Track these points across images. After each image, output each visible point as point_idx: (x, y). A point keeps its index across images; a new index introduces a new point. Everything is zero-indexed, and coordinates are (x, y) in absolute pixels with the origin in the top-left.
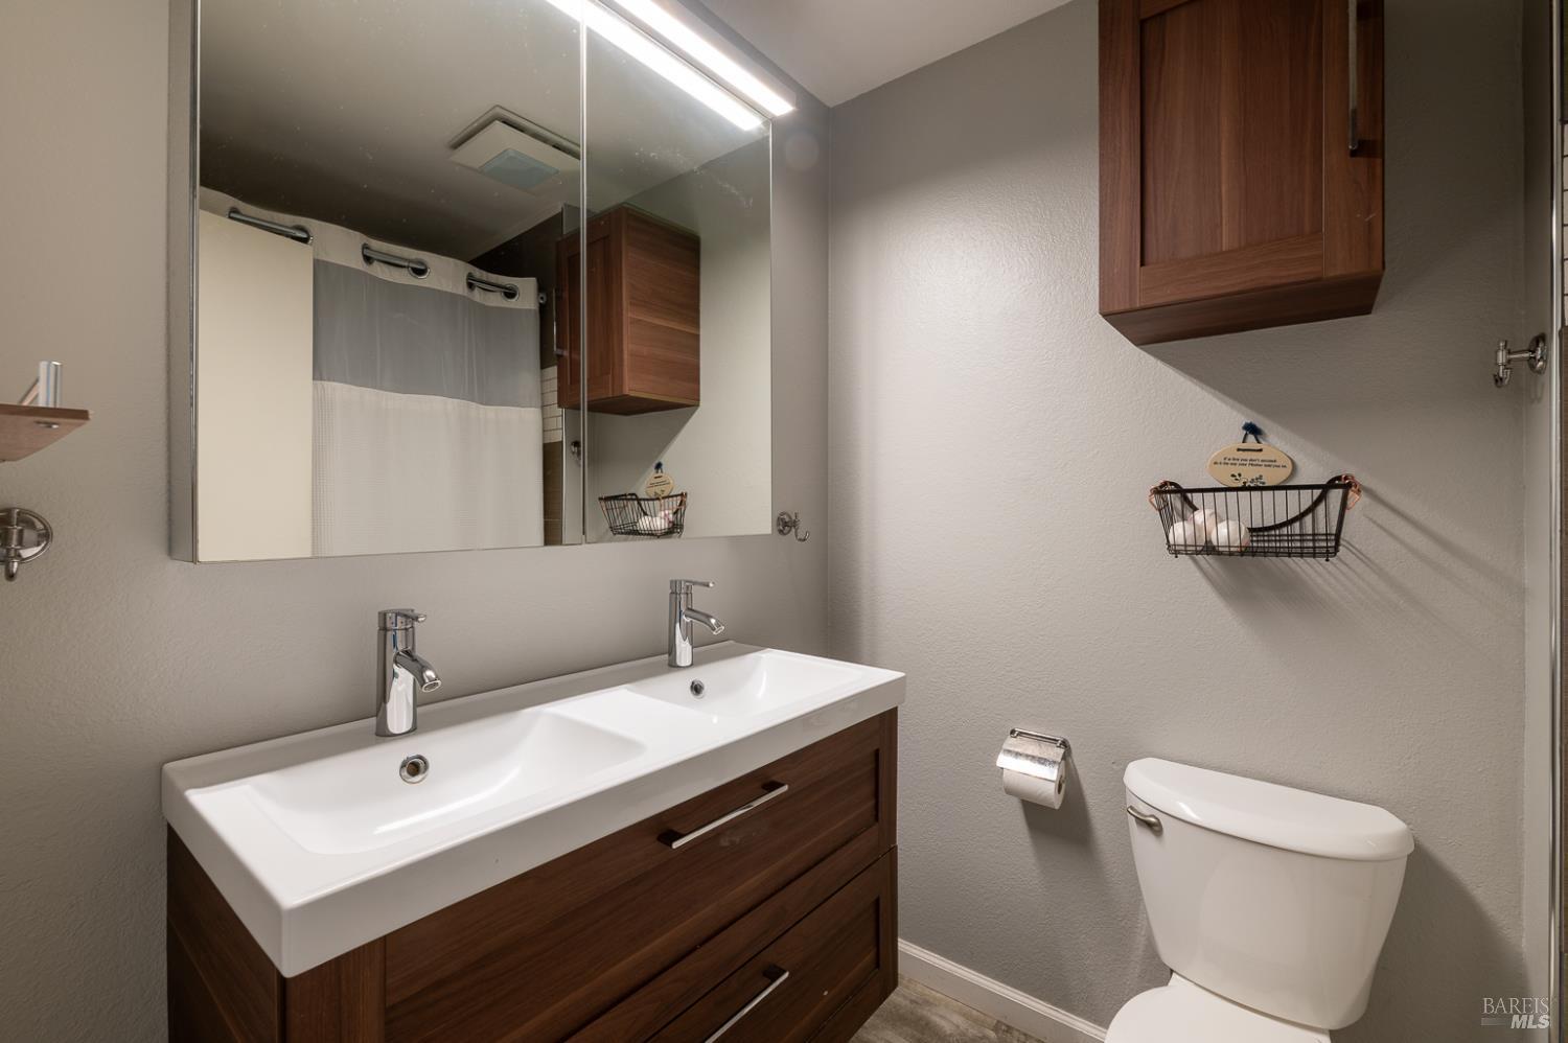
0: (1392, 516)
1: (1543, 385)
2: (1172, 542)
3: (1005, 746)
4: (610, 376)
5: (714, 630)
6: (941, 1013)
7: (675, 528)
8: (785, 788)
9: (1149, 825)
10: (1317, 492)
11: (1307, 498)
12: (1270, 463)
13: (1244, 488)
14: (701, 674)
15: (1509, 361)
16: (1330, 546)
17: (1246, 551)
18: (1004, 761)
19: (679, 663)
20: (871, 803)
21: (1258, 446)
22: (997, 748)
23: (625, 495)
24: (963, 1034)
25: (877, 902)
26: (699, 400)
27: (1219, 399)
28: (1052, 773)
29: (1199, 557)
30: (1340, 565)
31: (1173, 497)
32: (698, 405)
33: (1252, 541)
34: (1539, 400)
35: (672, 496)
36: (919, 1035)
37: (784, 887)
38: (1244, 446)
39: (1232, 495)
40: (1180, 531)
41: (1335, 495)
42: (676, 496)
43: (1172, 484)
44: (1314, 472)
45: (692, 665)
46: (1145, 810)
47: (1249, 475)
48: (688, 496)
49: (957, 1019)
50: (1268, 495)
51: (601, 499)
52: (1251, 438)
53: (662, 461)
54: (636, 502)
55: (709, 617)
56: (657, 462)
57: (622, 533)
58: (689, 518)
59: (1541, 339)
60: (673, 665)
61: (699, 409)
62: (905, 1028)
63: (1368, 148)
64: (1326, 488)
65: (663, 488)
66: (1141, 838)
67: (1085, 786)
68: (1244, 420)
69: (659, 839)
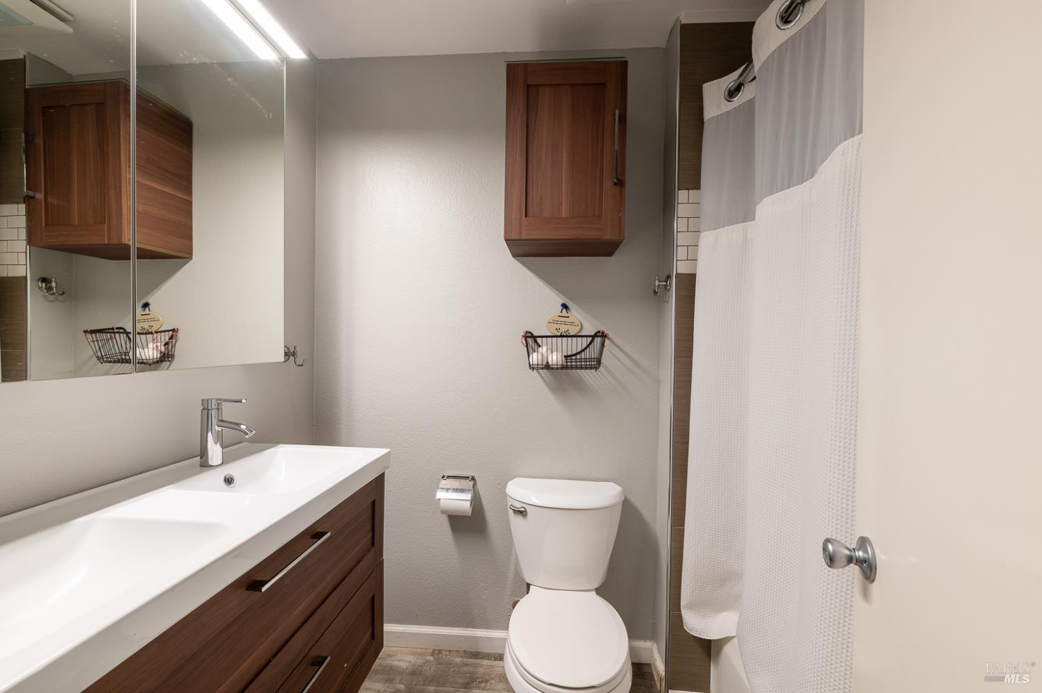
0: (619, 351)
1: (669, 297)
2: (531, 363)
3: (441, 486)
4: (106, 225)
5: (247, 434)
6: (399, 658)
7: (166, 357)
8: (329, 534)
9: (521, 512)
10: (590, 339)
11: (585, 341)
12: (572, 324)
13: (561, 336)
14: (232, 469)
15: (659, 285)
16: (597, 364)
17: (564, 367)
18: (440, 495)
19: (210, 463)
20: (371, 535)
21: (567, 315)
22: (436, 487)
23: (113, 329)
24: (414, 665)
25: (373, 598)
26: (192, 254)
27: (551, 290)
28: (468, 496)
29: (541, 371)
30: (599, 374)
31: (531, 339)
32: (191, 258)
33: (567, 362)
34: (667, 302)
35: (161, 332)
36: (387, 677)
37: (323, 603)
38: (561, 315)
39: (554, 339)
40: (535, 358)
41: (598, 340)
42: (168, 331)
43: (530, 332)
44: (589, 330)
45: (222, 463)
46: (518, 505)
47: (563, 329)
48: (179, 331)
49: (410, 658)
50: (570, 339)
51: (85, 332)
52: (564, 310)
53: (149, 301)
54: (125, 335)
55: (238, 424)
56: (144, 301)
57: (111, 362)
58: (180, 349)
59: (669, 277)
60: (205, 465)
61: (192, 261)
62: (377, 677)
63: (620, 183)
64: (593, 337)
65: (151, 324)
66: (515, 520)
67: (483, 500)
68: (562, 302)
69: (247, 589)
